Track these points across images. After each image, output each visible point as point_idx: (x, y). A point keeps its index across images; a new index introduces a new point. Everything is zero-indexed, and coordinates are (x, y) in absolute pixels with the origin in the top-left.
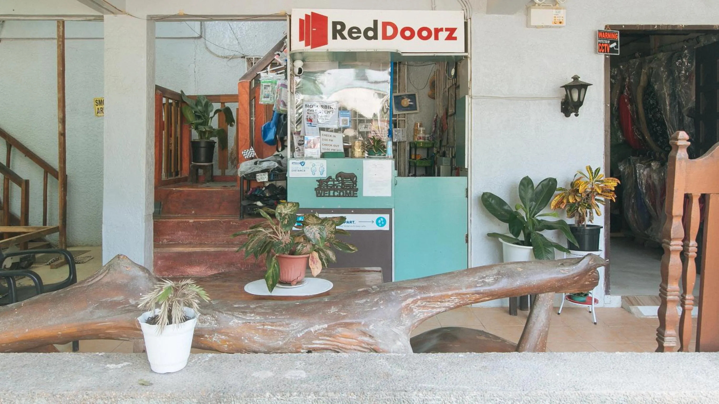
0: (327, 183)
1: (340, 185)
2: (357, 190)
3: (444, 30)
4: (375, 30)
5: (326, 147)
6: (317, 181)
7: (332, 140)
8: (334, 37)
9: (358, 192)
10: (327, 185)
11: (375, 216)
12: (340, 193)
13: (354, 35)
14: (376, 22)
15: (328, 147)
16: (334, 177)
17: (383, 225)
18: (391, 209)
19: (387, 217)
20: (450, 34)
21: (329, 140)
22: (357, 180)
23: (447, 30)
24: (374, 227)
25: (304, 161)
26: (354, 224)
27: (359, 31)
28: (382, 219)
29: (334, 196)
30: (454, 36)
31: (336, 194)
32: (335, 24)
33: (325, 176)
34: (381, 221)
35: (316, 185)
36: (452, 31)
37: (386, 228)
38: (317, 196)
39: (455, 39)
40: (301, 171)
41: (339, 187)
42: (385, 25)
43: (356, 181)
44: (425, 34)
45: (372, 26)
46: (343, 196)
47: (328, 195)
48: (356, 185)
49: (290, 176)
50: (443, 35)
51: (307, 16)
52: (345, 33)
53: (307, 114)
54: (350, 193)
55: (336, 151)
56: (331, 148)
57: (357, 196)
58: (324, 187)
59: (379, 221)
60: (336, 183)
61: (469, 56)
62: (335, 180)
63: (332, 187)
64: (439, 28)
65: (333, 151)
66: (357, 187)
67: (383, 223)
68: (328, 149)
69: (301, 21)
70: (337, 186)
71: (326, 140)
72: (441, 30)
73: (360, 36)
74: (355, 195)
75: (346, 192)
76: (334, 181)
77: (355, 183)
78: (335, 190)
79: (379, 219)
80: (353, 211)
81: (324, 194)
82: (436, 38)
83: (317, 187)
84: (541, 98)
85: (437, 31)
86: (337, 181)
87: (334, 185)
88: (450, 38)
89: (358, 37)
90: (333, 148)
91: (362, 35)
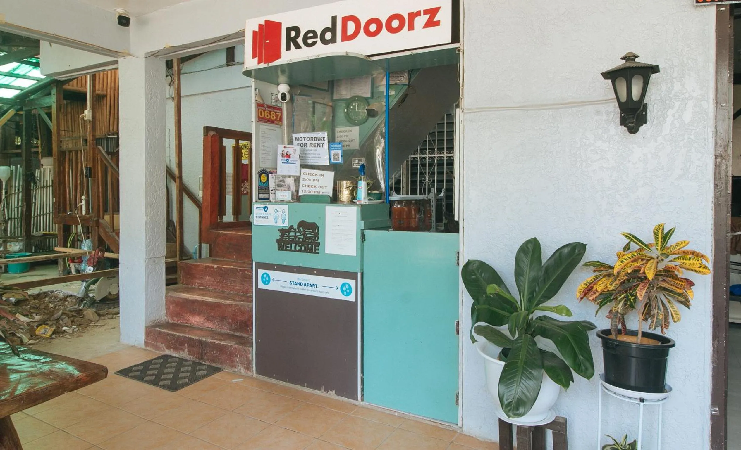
0: (289, 233)
1: (302, 237)
2: (319, 244)
3: (422, 13)
4: (333, 30)
5: (307, 189)
6: (279, 230)
7: (318, 181)
8: (288, 48)
9: (320, 248)
10: (289, 236)
11: (339, 281)
12: (301, 248)
13: (310, 41)
14: (334, 19)
15: (310, 189)
16: (295, 227)
17: (348, 294)
18: (357, 273)
19: (352, 283)
20: (430, 18)
21: (314, 180)
22: (320, 232)
23: (426, 12)
24: (338, 295)
25: (267, 206)
26: (317, 289)
27: (315, 36)
28: (347, 286)
29: (295, 250)
30: (436, 19)
31: (298, 248)
32: (289, 30)
33: (286, 225)
34: (347, 289)
35: (278, 236)
36: (433, 12)
37: (351, 298)
38: (279, 250)
39: (438, 23)
40: (264, 217)
41: (301, 240)
42: (345, 20)
43: (318, 233)
44: (395, 24)
45: (330, 26)
46: (304, 252)
47: (289, 249)
48: (318, 239)
49: (255, 224)
50: (420, 21)
51: (260, 26)
52: (300, 40)
53: (283, 149)
54: (311, 249)
55: (321, 194)
56: (313, 190)
57: (318, 253)
58: (286, 239)
59: (344, 289)
60: (298, 234)
61: (462, 47)
62: (297, 230)
63: (293, 239)
64: (415, 11)
65: (316, 194)
66: (319, 241)
67: (348, 291)
68: (309, 191)
69: (255, 33)
70: (299, 239)
71: (310, 180)
72: (418, 14)
73: (316, 42)
74: (317, 251)
75: (308, 246)
76: (295, 232)
77: (317, 235)
78: (297, 243)
79: (344, 285)
80: (315, 272)
81: (286, 248)
82: (411, 27)
83: (279, 238)
84: (582, 102)
85: (413, 16)
86: (299, 232)
87: (296, 237)
88: (431, 23)
89: (314, 43)
90: (317, 189)
91: (318, 39)
